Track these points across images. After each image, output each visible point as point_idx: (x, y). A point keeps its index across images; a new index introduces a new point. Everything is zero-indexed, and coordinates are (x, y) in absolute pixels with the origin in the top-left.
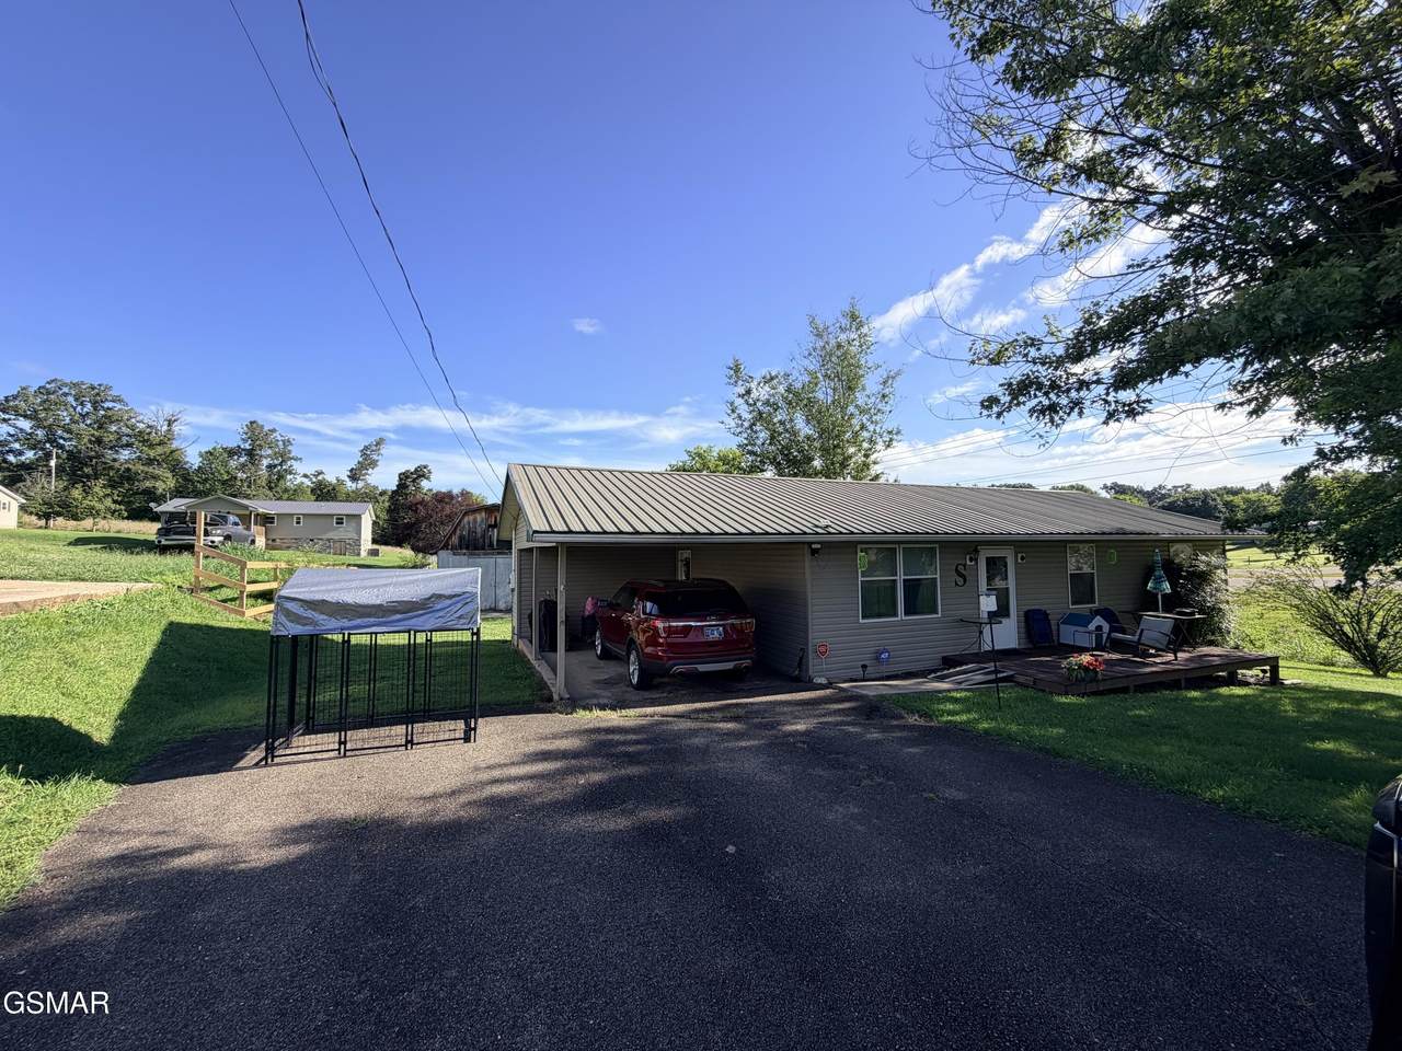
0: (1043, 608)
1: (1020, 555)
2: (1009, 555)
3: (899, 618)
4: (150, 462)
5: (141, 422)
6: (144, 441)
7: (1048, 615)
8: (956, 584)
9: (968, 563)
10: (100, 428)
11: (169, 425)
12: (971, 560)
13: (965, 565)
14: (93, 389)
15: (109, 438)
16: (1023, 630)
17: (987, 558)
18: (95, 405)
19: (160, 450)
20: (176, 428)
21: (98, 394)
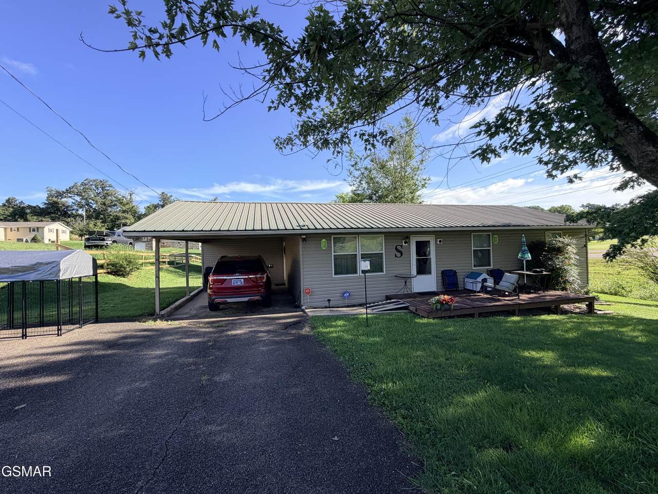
0: (454, 269)
1: (438, 240)
2: (432, 239)
3: (358, 275)
4: (124, 212)
5: (120, 195)
6: (121, 203)
7: (456, 273)
8: (396, 256)
9: (404, 244)
10: (104, 198)
11: (130, 196)
12: (405, 243)
13: (402, 246)
14: (101, 182)
15: (107, 202)
16: (440, 281)
17: (416, 242)
18: (103, 188)
19: (127, 207)
20: (133, 196)
21: (103, 184)
